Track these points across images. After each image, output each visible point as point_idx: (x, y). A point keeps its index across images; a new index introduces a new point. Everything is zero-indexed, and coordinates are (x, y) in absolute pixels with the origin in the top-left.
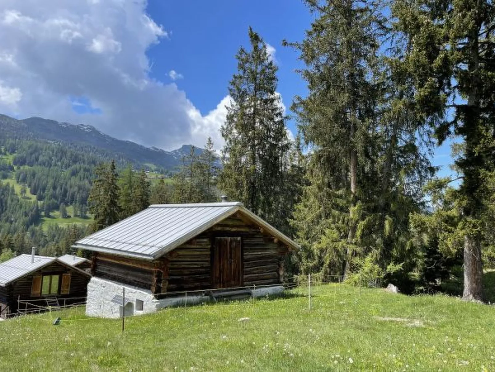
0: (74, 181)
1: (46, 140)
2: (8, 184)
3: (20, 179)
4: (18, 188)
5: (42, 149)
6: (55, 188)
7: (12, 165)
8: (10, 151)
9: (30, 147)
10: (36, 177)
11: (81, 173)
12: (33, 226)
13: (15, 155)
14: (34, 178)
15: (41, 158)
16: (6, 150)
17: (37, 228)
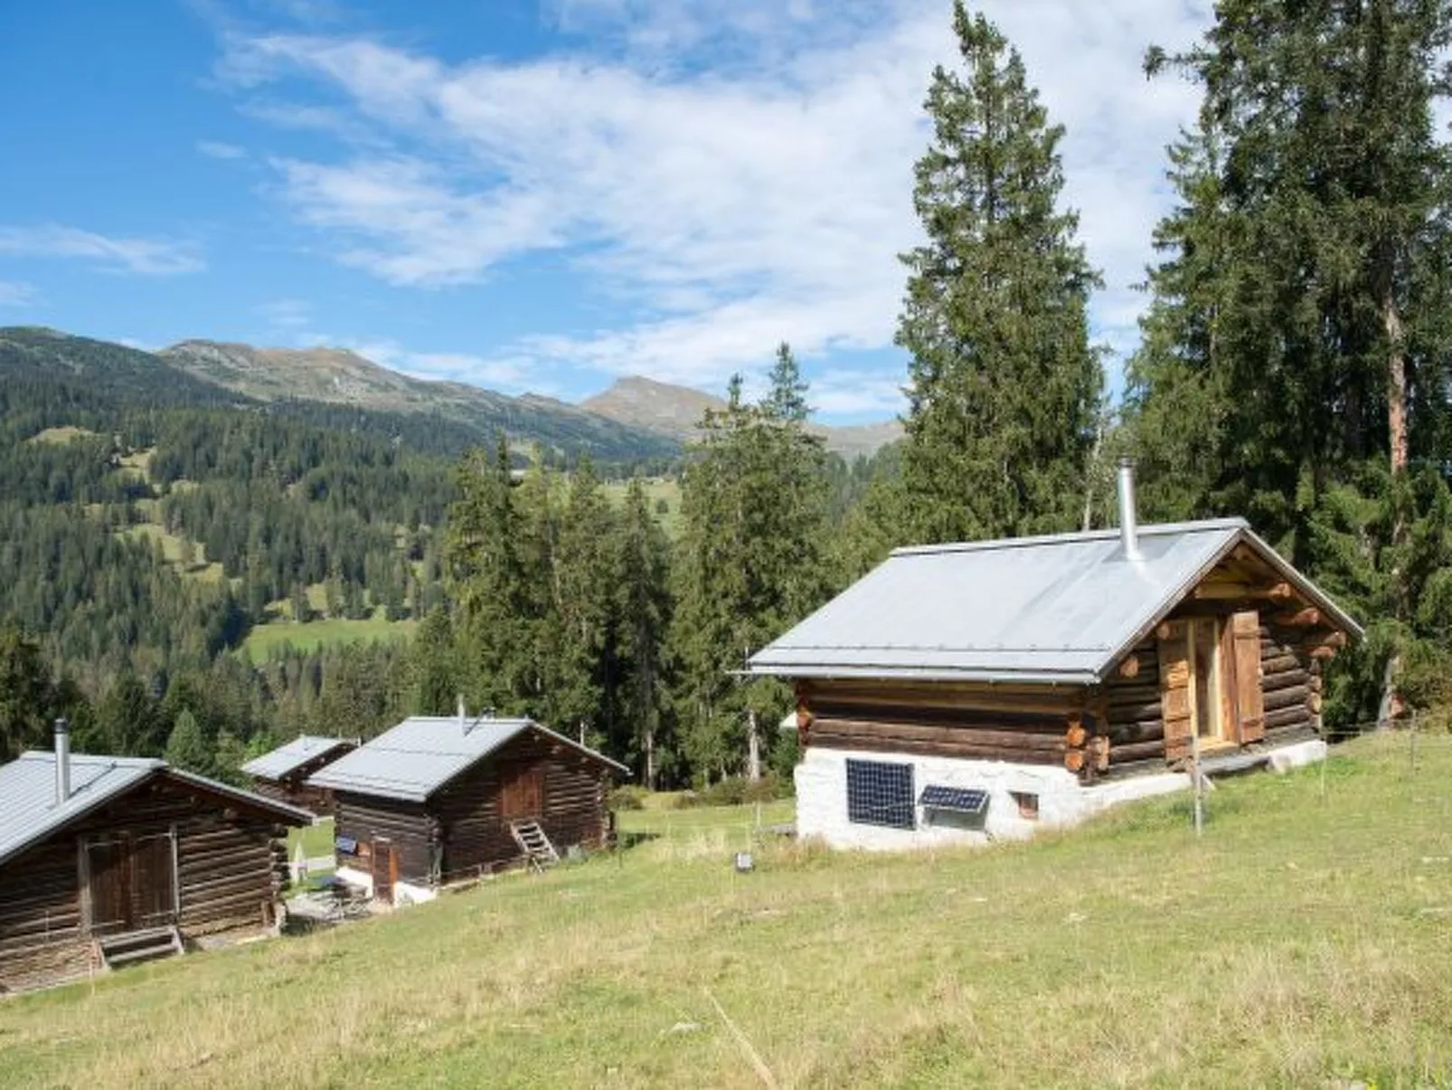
0: (320, 513)
1: (227, 402)
2: (145, 538)
3: (174, 523)
4: (172, 548)
5: (221, 431)
6: (268, 540)
7: (147, 481)
8: (138, 444)
9: (190, 425)
10: (216, 511)
11: (335, 491)
12: (226, 650)
13: (153, 451)
14: (211, 513)
15: (222, 458)
16: (126, 441)
17: (238, 654)
